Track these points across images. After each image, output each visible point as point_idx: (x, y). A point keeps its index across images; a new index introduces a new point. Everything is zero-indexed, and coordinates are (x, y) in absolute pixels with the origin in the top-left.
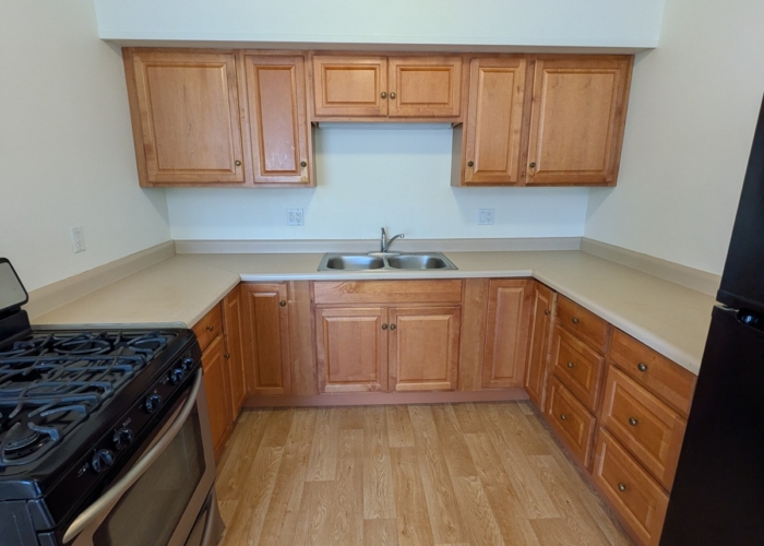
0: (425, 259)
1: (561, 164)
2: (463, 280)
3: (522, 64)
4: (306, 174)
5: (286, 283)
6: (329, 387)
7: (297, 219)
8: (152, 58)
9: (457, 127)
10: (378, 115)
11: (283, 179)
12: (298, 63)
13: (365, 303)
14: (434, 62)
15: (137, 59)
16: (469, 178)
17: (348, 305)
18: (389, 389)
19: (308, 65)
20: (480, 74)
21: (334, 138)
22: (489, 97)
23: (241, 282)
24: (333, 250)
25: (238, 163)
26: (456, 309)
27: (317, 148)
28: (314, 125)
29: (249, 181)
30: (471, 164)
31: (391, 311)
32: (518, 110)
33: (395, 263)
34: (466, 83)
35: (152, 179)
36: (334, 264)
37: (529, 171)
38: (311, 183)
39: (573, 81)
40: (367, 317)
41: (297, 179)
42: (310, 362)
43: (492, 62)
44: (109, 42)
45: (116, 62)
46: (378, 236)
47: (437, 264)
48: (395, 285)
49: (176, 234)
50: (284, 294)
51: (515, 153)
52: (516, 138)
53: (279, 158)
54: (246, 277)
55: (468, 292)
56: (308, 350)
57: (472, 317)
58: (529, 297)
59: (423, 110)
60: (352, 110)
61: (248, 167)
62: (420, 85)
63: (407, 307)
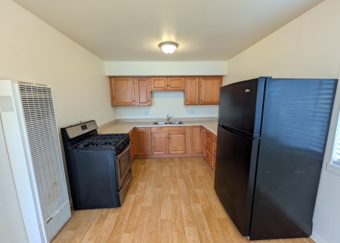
0: (178, 123)
1: (208, 100)
2: (185, 127)
3: (198, 78)
4: (149, 103)
5: (145, 127)
6: (155, 153)
7: (147, 114)
8: (116, 79)
9: (184, 92)
10: (165, 90)
11: (144, 104)
12: (148, 79)
13: (163, 132)
14: (178, 78)
15: (112, 79)
16: (187, 103)
17: (159, 132)
18: (169, 153)
19: (150, 79)
20: (188, 81)
21: (156, 95)
22: (191, 86)
23: (135, 128)
24: (156, 121)
25: (134, 101)
26: (184, 134)
27: (152, 97)
28: (151, 92)
29: (136, 105)
30: (187, 100)
31: (169, 134)
32: (197, 88)
33: (170, 123)
34: (185, 83)
35: (114, 105)
36: (156, 123)
37: (201, 102)
38: (150, 105)
39: (209, 82)
40: (164, 135)
41: (147, 104)
42: (150, 147)
43: (191, 78)
44: (107, 76)
45: (108, 79)
46: (167, 117)
47: (180, 123)
48: (170, 128)
49: (118, 117)
50: (144, 130)
51: (197, 97)
52: (197, 94)
53: (143, 99)
54: (136, 126)
55: (187, 129)
56: (150, 143)
57: (188, 135)
58: (201, 130)
59: (176, 89)
60: (160, 89)
61: (136, 102)
62: (175, 83)
63: (173, 133)
